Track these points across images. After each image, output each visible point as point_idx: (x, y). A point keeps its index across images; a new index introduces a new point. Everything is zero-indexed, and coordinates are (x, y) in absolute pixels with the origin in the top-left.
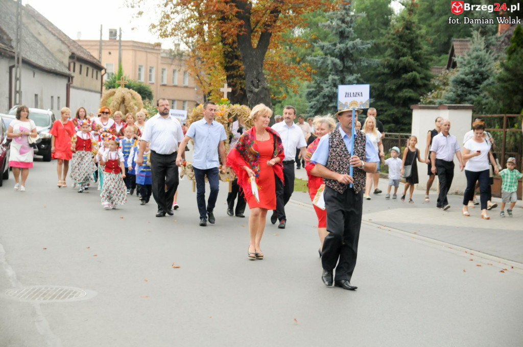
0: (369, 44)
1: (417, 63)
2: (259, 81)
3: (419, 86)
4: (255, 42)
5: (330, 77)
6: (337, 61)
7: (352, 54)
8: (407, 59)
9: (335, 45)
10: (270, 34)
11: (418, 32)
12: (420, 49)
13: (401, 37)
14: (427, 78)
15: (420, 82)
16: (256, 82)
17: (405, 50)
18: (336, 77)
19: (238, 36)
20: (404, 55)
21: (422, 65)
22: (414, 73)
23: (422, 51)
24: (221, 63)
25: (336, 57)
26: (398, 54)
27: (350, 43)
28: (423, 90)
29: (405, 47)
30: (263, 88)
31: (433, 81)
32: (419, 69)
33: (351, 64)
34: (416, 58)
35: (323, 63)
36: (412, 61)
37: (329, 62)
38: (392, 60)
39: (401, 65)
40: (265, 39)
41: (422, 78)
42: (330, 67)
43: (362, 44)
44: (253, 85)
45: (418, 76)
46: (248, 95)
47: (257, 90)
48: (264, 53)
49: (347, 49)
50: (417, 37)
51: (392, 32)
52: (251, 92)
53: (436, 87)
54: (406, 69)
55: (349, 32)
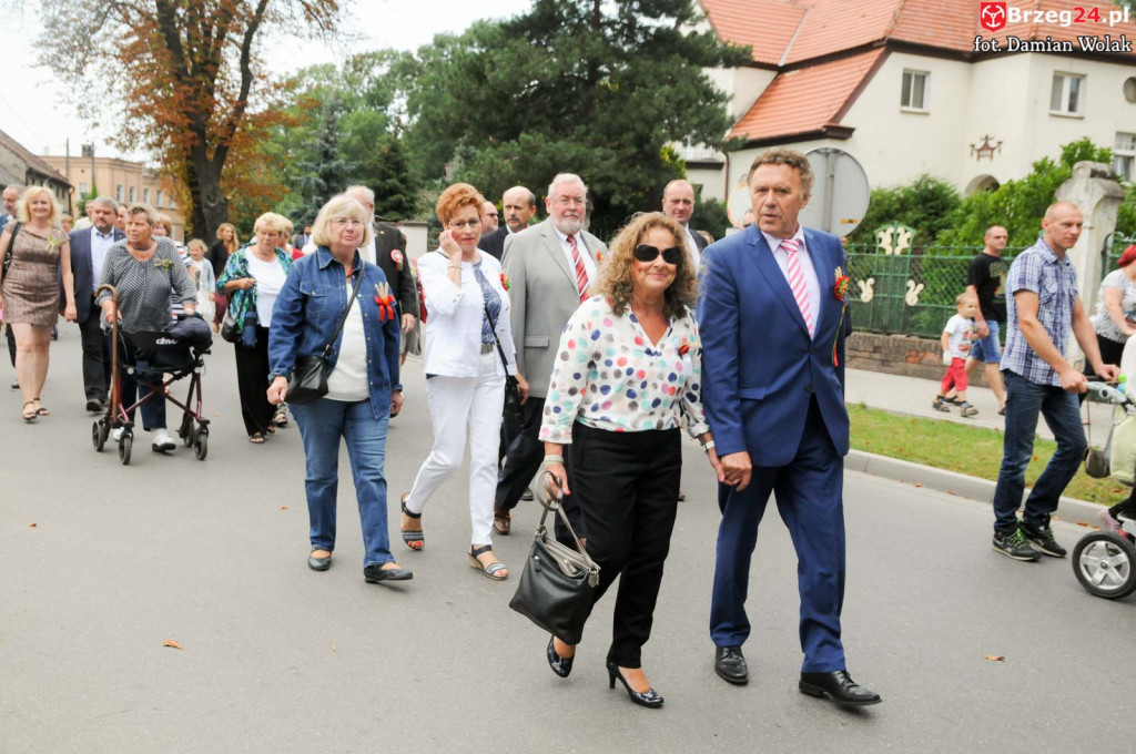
0: (353, 166)
1: (403, 186)
2: (215, 195)
3: (406, 209)
4: (211, 156)
5: (314, 198)
6: (321, 181)
7: (336, 175)
8: (393, 181)
9: (319, 165)
10: (227, 148)
11: (404, 155)
12: (406, 171)
13: (387, 159)
14: (412, 200)
15: (406, 205)
16: (212, 197)
17: (391, 172)
18: (320, 198)
19: (192, 146)
20: (390, 177)
21: (408, 188)
22: (399, 196)
23: (409, 175)
24: (184, 179)
25: (321, 177)
26: (384, 176)
27: (334, 164)
28: (409, 213)
29: (389, 168)
30: (220, 203)
31: (417, 204)
32: (405, 191)
33: (334, 184)
34: (403, 181)
35: (306, 183)
36: (398, 184)
37: (313, 182)
38: (378, 182)
39: (387, 187)
40: (222, 152)
41: (408, 201)
42: (314, 188)
43: (347, 164)
44: (209, 199)
45: (404, 198)
46: (204, 210)
47: (213, 205)
48: (220, 167)
49: (331, 170)
50: (403, 160)
51: (378, 153)
52: (207, 207)
53: (421, 211)
54: (393, 191)
55: (334, 152)
